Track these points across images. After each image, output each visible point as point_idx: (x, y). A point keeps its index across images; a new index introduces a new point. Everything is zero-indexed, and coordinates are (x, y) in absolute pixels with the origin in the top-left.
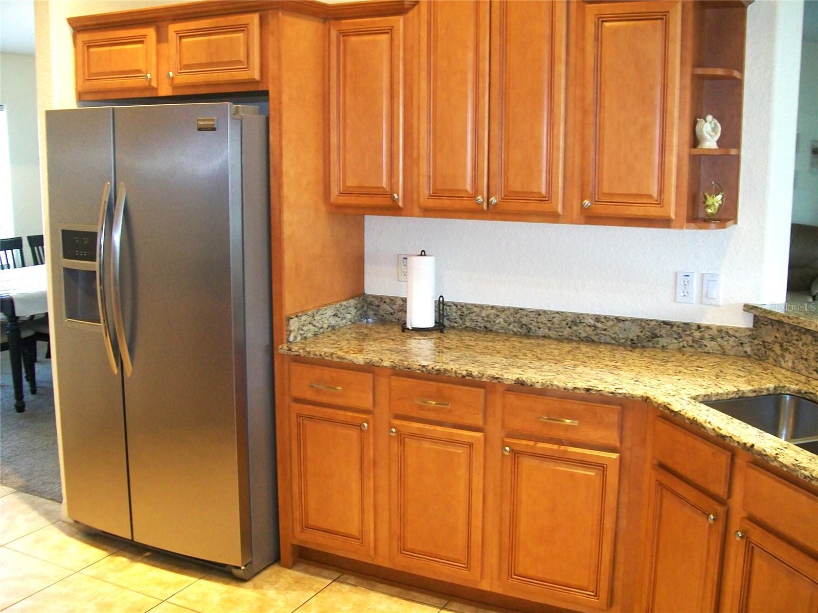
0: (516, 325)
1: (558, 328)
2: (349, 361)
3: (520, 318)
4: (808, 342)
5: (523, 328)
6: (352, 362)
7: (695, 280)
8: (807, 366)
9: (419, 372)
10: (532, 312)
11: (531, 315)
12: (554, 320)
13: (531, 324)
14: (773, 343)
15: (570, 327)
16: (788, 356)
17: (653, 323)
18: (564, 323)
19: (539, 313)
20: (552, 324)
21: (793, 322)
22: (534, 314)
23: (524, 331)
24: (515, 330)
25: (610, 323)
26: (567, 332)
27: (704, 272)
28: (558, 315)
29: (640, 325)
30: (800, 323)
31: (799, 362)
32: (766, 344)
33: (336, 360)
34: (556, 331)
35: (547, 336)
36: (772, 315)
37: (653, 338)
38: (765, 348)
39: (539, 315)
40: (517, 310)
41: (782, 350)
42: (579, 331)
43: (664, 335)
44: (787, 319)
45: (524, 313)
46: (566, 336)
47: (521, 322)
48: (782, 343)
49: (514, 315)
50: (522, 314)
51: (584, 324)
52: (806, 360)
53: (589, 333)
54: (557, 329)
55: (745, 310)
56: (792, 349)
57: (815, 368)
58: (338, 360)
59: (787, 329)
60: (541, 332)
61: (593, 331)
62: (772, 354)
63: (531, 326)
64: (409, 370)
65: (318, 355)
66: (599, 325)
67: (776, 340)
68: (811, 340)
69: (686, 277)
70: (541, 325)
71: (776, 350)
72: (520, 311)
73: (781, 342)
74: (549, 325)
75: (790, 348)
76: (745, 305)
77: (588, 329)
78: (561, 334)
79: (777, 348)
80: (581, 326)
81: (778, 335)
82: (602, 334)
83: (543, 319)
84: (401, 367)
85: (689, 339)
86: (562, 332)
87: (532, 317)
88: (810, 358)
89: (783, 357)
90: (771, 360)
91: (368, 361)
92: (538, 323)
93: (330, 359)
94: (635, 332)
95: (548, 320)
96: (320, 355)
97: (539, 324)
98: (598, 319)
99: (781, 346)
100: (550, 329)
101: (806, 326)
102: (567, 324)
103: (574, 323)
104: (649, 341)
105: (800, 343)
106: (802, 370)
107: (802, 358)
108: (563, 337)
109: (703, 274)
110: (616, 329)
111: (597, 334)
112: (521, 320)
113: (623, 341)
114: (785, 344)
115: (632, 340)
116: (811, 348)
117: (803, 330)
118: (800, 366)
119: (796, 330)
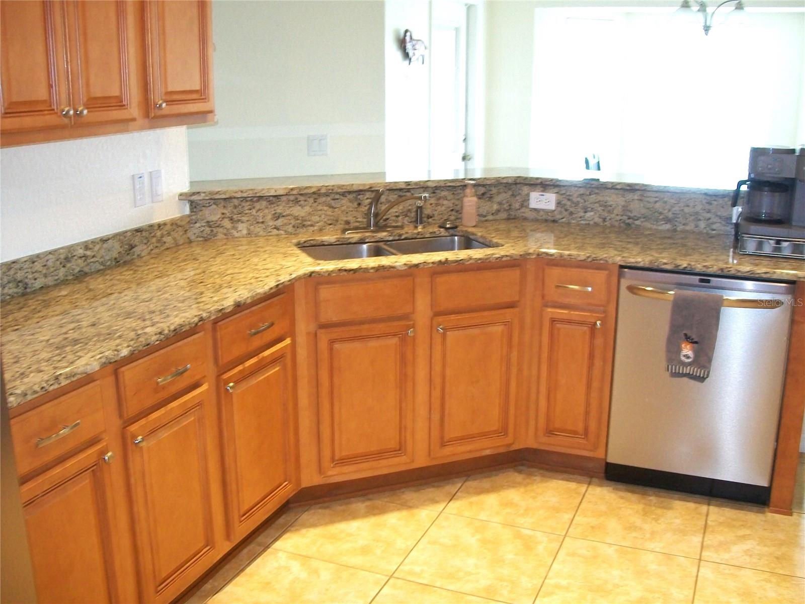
0: (11, 285)
1: (52, 272)
2: (81, 374)
3: (15, 274)
4: (263, 207)
5: (19, 286)
6: (86, 373)
7: (146, 179)
8: (264, 227)
9: (158, 342)
10: (25, 261)
11: (25, 267)
12: (48, 263)
13: (26, 277)
14: (221, 219)
15: (64, 266)
16: (241, 226)
17: (129, 234)
18: (59, 263)
19: (33, 260)
20: (47, 269)
21: (249, 194)
22: (28, 263)
23: (20, 290)
24: (11, 292)
25: (97, 247)
26: (62, 272)
27: (151, 171)
28: (51, 256)
29: (119, 240)
30: (256, 193)
31: (255, 227)
32: (211, 223)
33: (64, 383)
34: (52, 276)
35: (44, 286)
36: (220, 194)
37: (130, 250)
38: (210, 227)
39: (33, 262)
40: (10, 265)
41: (232, 223)
42: (73, 267)
43: (137, 244)
44: (240, 193)
45: (17, 266)
46: (62, 278)
47: (15, 280)
48: (232, 217)
49: (8, 273)
50: (16, 269)
51: (76, 258)
52: (263, 222)
53: (81, 266)
54: (52, 274)
55: (181, 200)
56: (245, 219)
57: (273, 226)
58: (68, 382)
59: (236, 202)
60: (38, 284)
61: (84, 262)
62: (221, 230)
63: (26, 281)
64: (149, 346)
65: (38, 389)
66: (89, 253)
67: (223, 216)
68: (267, 205)
69: (141, 179)
70: (37, 275)
71: (225, 224)
72: (13, 265)
73: (230, 216)
74: (44, 271)
75: (243, 218)
76: (181, 195)
77: (80, 261)
78: (56, 278)
79: (227, 223)
80: (73, 261)
81: (225, 211)
82: (91, 262)
83: (38, 266)
84: (141, 348)
85: (154, 240)
86: (57, 275)
87: (26, 268)
88: (266, 220)
89: (234, 228)
90: (220, 236)
91: (103, 360)
92: (33, 273)
93: (56, 386)
94: (116, 249)
95: (43, 266)
96: (43, 388)
97: (35, 274)
98: (86, 246)
99: (231, 219)
100: (45, 276)
101: (264, 193)
102: (61, 263)
103: (67, 259)
104: (128, 254)
105: (254, 212)
106: (259, 232)
107: (258, 223)
108: (59, 281)
109: (150, 172)
110: (102, 252)
111: (88, 265)
112: (15, 276)
113: (109, 263)
114: (235, 217)
115: (115, 259)
116: (266, 211)
117: (255, 199)
118: (258, 229)
119: (247, 201)
